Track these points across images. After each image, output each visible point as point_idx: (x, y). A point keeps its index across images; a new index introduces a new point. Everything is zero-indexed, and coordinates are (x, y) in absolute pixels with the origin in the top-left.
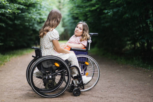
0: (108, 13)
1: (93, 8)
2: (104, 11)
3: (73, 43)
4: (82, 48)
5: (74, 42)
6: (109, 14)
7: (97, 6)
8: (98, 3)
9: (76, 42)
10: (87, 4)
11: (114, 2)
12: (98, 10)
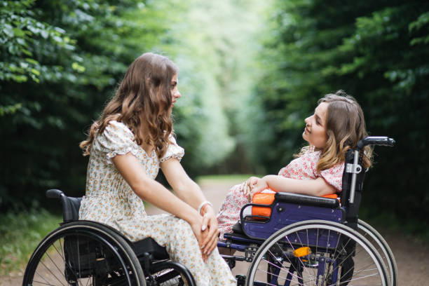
0: (398, 80)
1: (345, 69)
2: (387, 75)
3: (297, 173)
4: (321, 194)
5: (301, 170)
6: (403, 84)
7: (358, 62)
8: (361, 50)
9: (306, 171)
10: (325, 56)
11: (422, 43)
12: (361, 75)
